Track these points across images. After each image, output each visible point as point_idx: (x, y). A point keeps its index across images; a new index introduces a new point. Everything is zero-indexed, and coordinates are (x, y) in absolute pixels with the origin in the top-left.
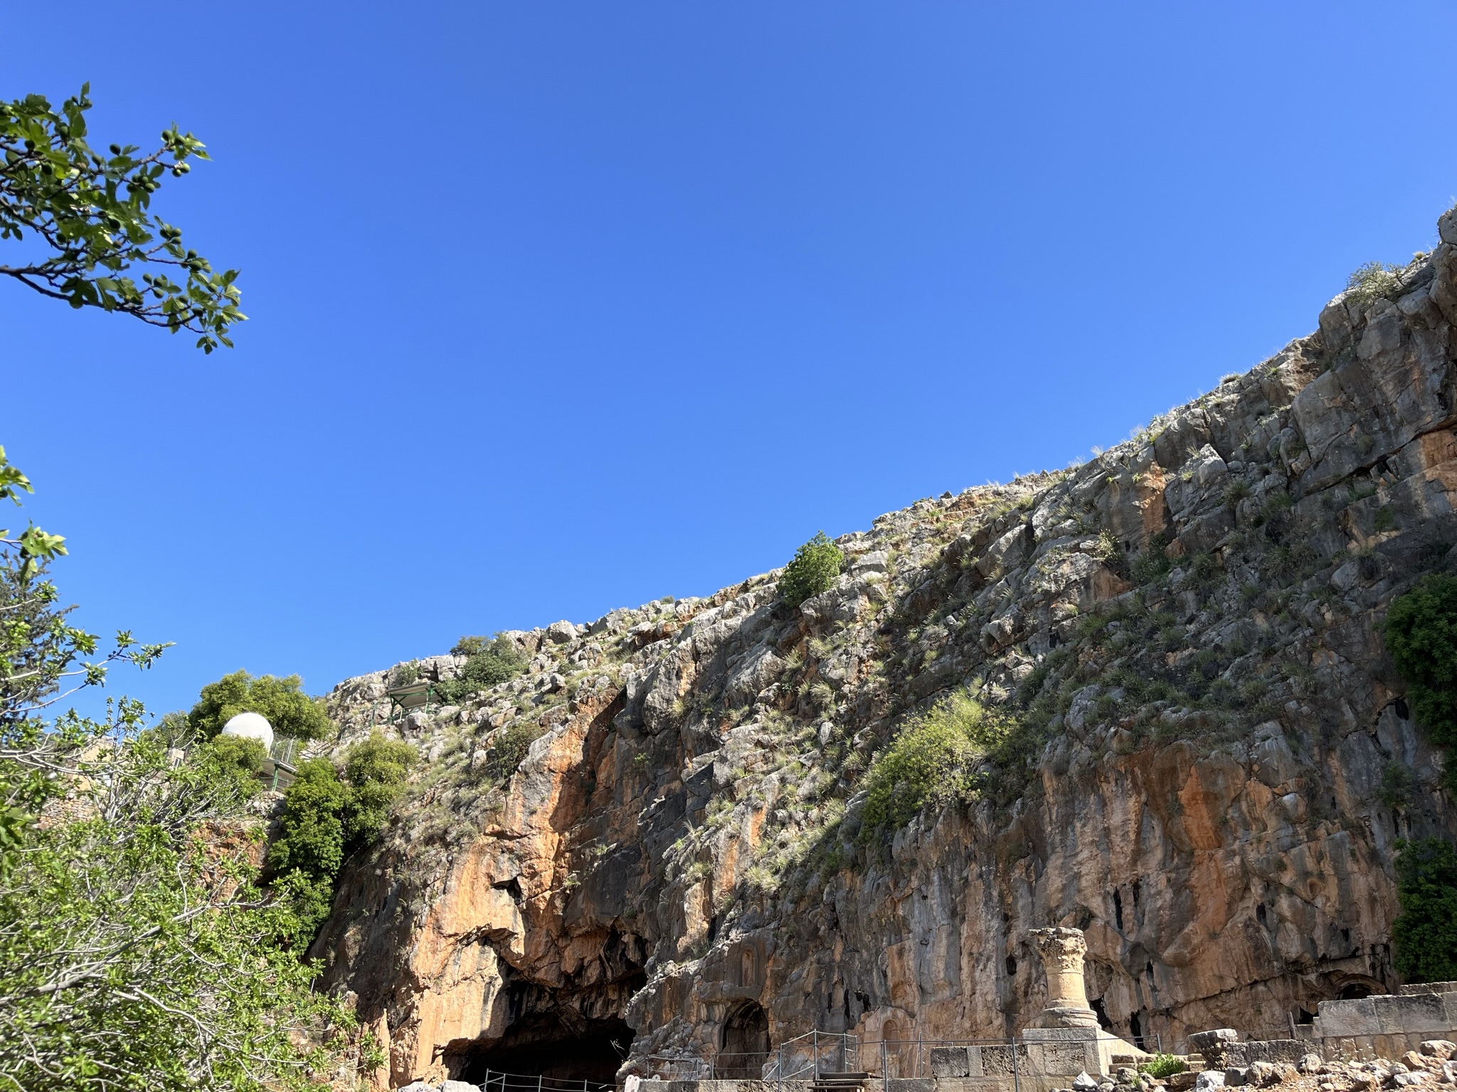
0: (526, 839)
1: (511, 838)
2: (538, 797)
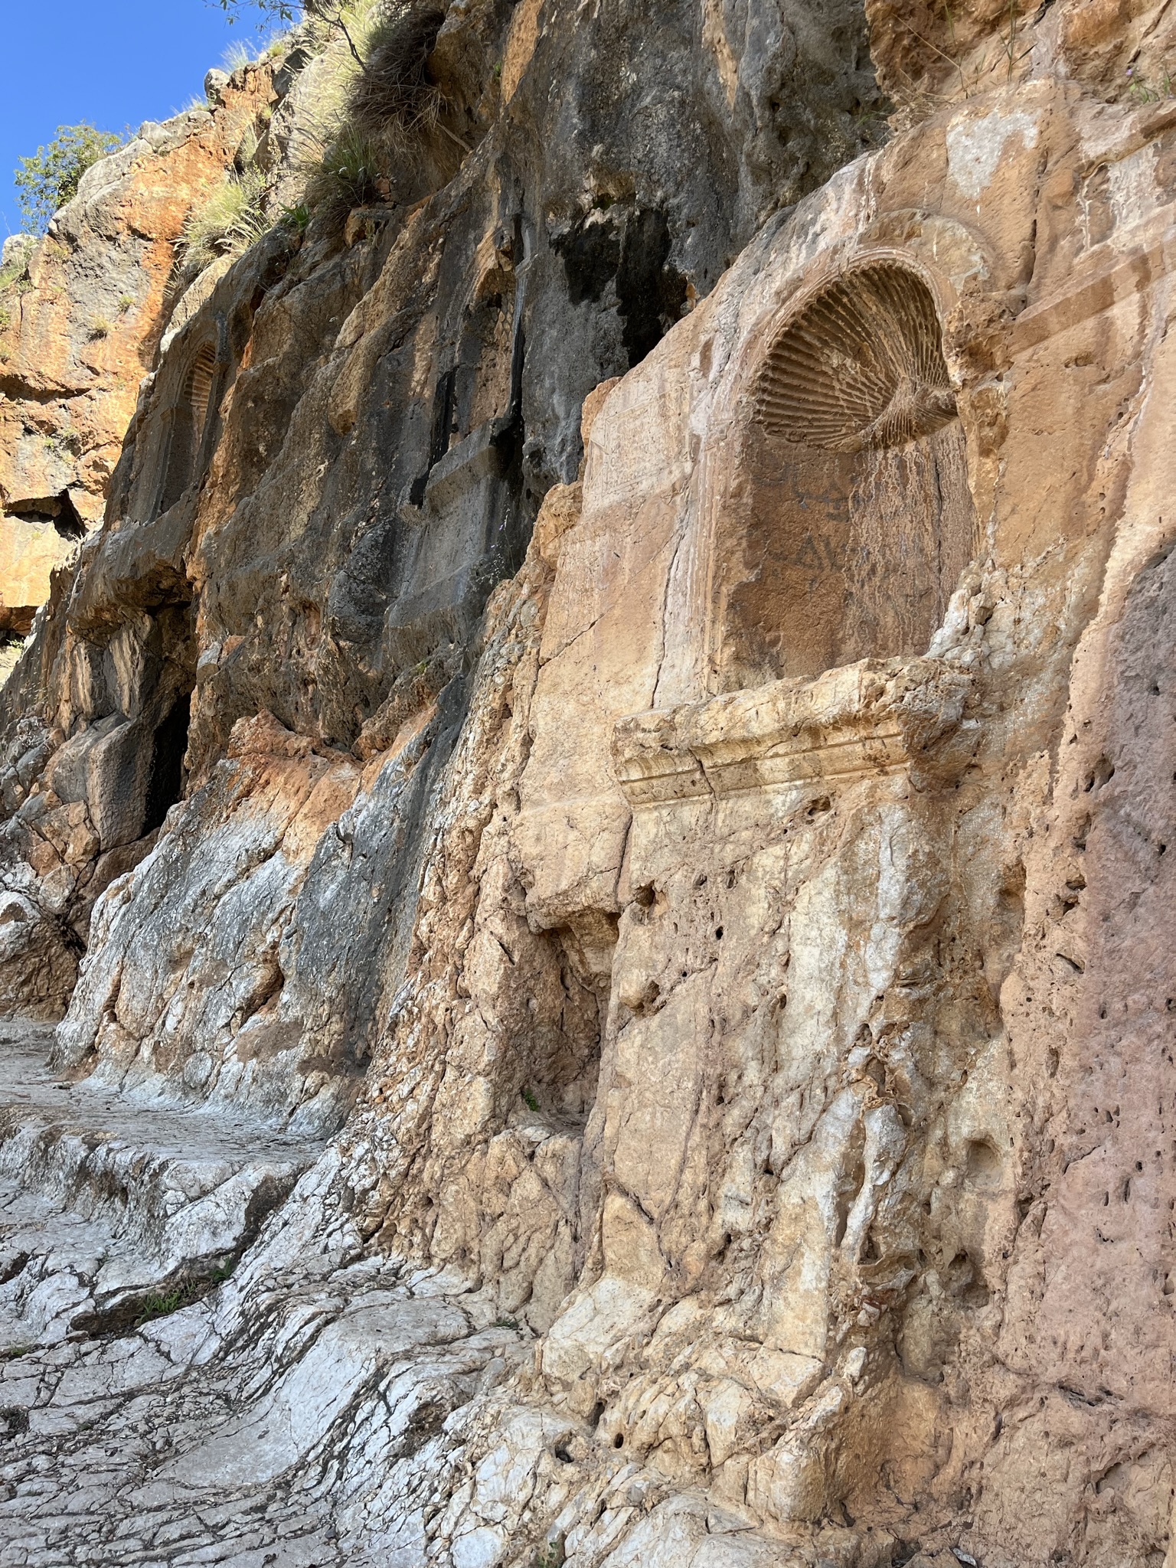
0: (82, 399)
1: (44, 396)
2: (107, 299)
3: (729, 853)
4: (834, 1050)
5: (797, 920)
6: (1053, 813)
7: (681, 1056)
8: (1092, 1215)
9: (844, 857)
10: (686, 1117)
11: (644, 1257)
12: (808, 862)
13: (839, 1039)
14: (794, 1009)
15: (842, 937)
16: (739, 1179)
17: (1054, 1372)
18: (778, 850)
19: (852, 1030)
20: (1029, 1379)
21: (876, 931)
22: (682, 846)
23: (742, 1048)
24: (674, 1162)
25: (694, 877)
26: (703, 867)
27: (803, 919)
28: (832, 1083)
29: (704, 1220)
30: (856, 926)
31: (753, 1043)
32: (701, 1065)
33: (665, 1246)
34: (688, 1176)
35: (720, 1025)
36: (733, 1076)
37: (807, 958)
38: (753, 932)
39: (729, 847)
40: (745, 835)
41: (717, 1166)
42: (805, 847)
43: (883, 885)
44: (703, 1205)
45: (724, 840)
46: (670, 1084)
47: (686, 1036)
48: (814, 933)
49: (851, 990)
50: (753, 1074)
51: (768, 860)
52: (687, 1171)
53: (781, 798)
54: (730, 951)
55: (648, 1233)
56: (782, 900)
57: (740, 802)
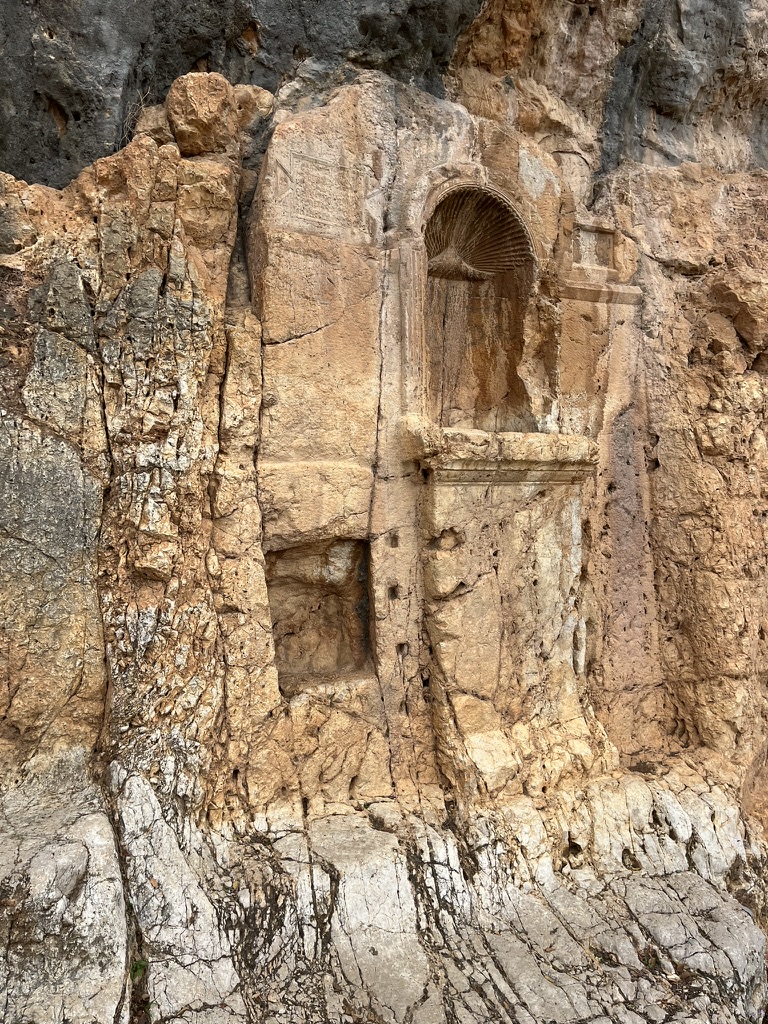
3: (501, 514)
4: (562, 600)
5: (538, 546)
6: (597, 501)
7: (488, 617)
8: (623, 635)
9: (556, 519)
10: (497, 645)
11: (488, 717)
12: (540, 519)
13: (563, 595)
14: (542, 585)
15: (560, 553)
16: (531, 664)
17: (621, 687)
18: (525, 513)
19: (568, 591)
20: (616, 692)
21: (573, 550)
22: (472, 507)
23: (521, 606)
24: (494, 668)
25: (481, 525)
26: (486, 520)
27: (542, 546)
28: (565, 613)
29: (517, 688)
30: (565, 548)
31: (527, 604)
32: (501, 619)
33: (499, 707)
34: (504, 672)
35: (507, 598)
36: (519, 620)
37: (545, 563)
38: (517, 552)
39: (500, 511)
40: (509, 505)
41: (519, 662)
42: (539, 513)
43: (574, 530)
44: (515, 682)
45: (498, 506)
46: (484, 632)
47: (490, 606)
48: (548, 552)
49: (566, 574)
50: (529, 617)
51: (521, 517)
52: (503, 670)
53: (527, 488)
54: (506, 564)
55: (487, 706)
56: (530, 536)
57: (506, 488)
